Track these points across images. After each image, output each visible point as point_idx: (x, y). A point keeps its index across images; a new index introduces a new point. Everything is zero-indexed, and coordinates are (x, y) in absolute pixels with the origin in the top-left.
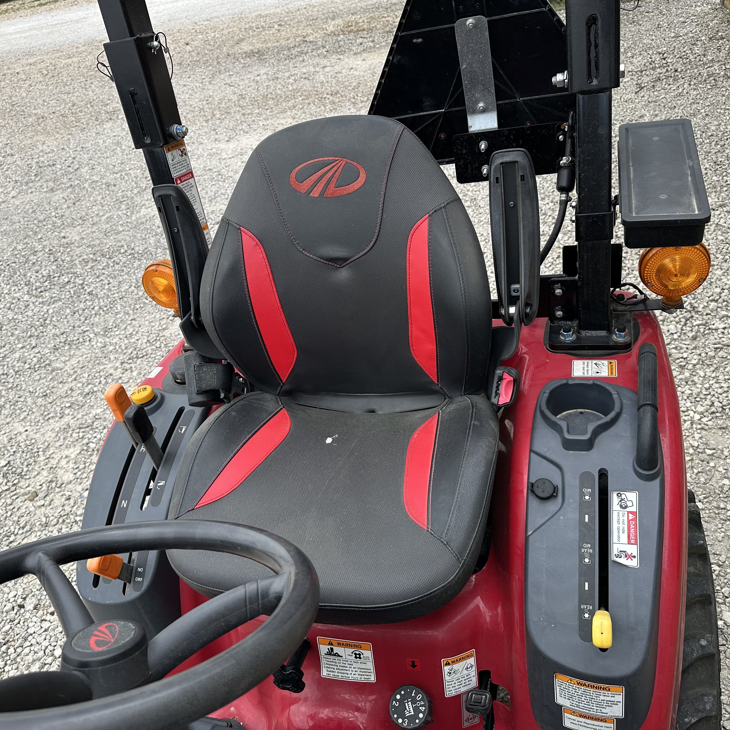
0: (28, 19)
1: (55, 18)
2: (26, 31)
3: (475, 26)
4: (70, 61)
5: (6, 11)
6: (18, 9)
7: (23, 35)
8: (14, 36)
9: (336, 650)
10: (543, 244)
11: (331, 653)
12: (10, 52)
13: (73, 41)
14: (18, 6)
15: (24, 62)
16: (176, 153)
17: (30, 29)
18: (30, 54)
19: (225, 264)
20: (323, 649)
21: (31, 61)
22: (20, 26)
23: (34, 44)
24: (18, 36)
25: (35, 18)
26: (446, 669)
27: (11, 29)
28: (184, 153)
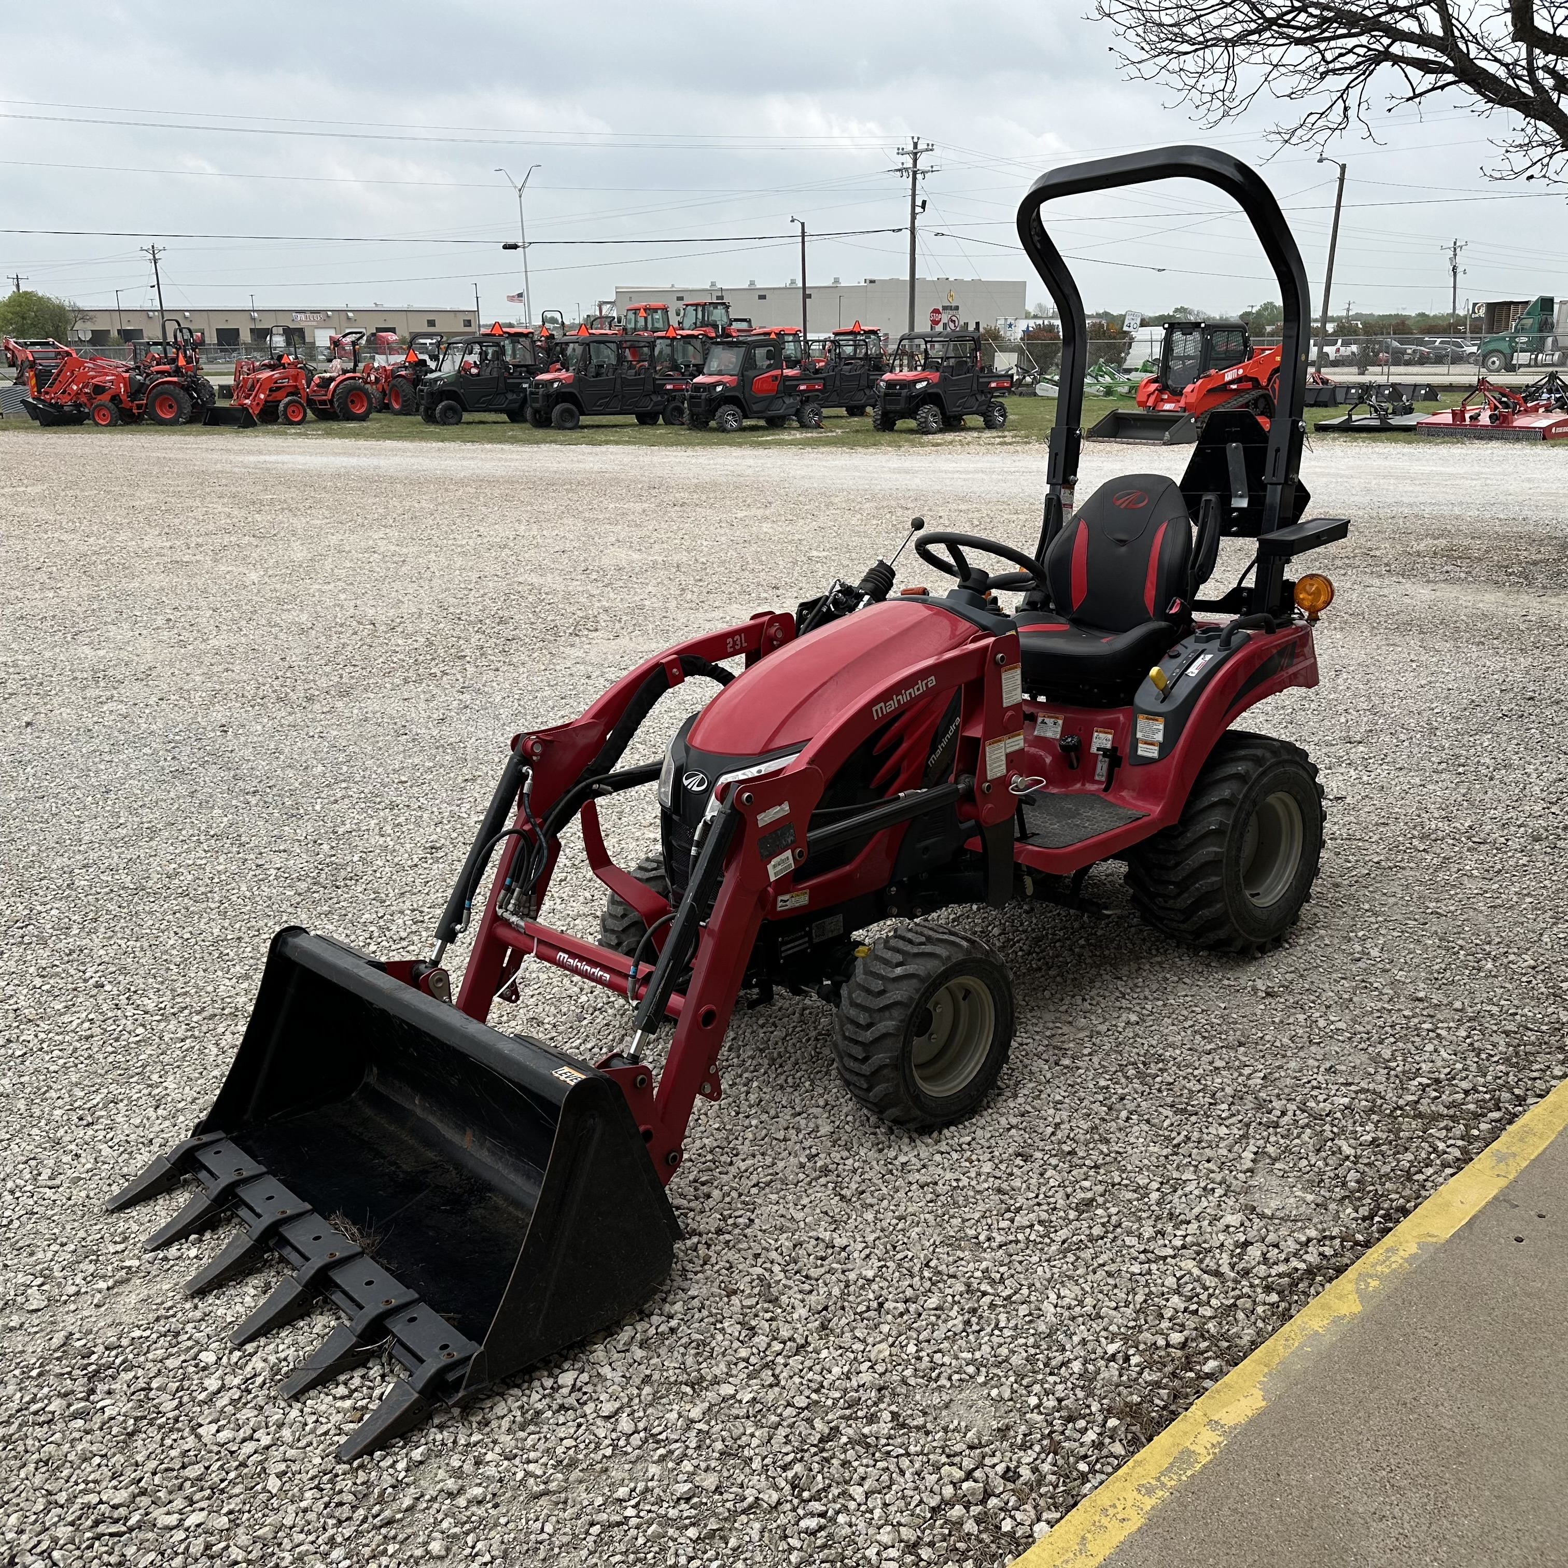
0: (978, 458)
1: (1017, 464)
2: (968, 472)
3: (1236, 448)
4: (1015, 517)
5: (951, 443)
6: (968, 444)
7: (963, 476)
8: (950, 475)
9: (1046, 720)
10: (1255, 569)
11: (1043, 722)
12: (938, 492)
13: (1029, 496)
14: (969, 439)
15: (955, 506)
16: (1068, 491)
17: (976, 471)
18: (964, 499)
19: (1067, 534)
20: (1040, 720)
21: (962, 507)
22: (963, 465)
23: (975, 489)
24: (956, 476)
25: (989, 457)
26: (1096, 734)
27: (951, 466)
28: (1072, 493)
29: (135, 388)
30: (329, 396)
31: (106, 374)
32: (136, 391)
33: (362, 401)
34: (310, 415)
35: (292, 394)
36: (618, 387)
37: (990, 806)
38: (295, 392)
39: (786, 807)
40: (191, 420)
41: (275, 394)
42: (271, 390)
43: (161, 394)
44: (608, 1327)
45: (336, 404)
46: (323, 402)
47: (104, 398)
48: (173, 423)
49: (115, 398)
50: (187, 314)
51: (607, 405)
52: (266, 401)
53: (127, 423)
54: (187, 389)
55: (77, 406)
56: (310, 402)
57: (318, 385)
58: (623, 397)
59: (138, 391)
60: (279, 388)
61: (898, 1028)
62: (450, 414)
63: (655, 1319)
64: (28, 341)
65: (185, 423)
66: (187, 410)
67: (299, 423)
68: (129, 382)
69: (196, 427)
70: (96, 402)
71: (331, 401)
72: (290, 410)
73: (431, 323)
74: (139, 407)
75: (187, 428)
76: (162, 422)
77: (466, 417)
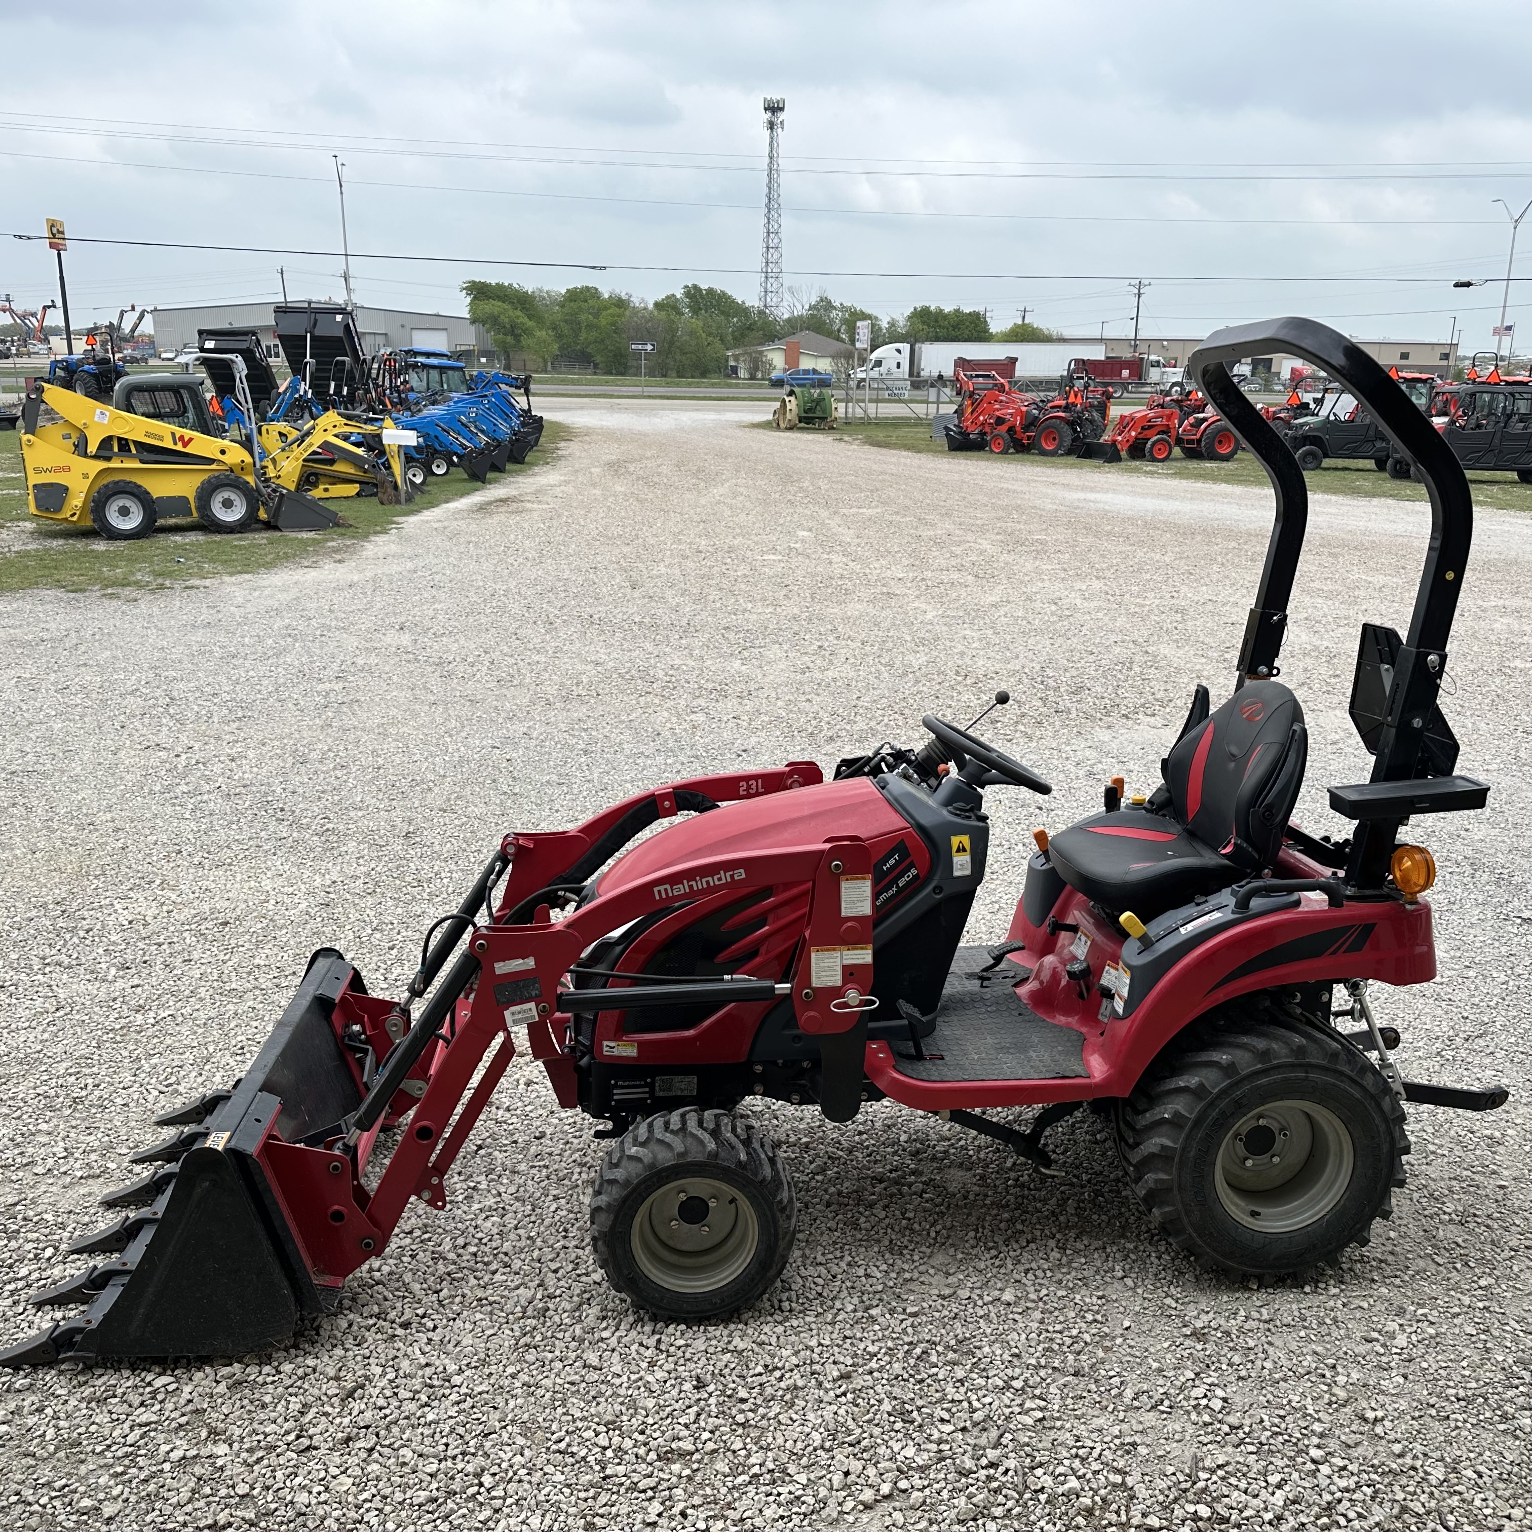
29: (1030, 420)
30: (1198, 436)
31: (1008, 408)
32: (1031, 423)
33: (1230, 442)
34: (1177, 451)
35: (1163, 432)
36: (1496, 441)
37: (812, 1013)
38: (1166, 430)
39: (530, 963)
40: (1069, 453)
41: (1146, 432)
42: (1143, 428)
43: (1048, 427)
44: (230, 1358)
45: (1203, 444)
46: (1190, 442)
47: (1002, 430)
48: (1053, 454)
49: (1011, 429)
50: (1165, 343)
51: (1478, 460)
52: (1136, 438)
53: (1018, 452)
54: (1071, 424)
55: (982, 434)
56: (1179, 441)
57: (1191, 425)
58: (1501, 451)
59: (1032, 424)
60: (1151, 427)
61: (609, 1205)
62: (1310, 459)
63: (267, 1369)
64: (974, 373)
65: (1062, 455)
66: (1067, 442)
67: (1162, 460)
68: (1025, 415)
69: (1072, 459)
70: (996, 432)
71: (1199, 441)
72: (1158, 447)
73: (1405, 356)
74: (1029, 438)
75: (1063, 460)
76: (1044, 453)
77: (1326, 463)
